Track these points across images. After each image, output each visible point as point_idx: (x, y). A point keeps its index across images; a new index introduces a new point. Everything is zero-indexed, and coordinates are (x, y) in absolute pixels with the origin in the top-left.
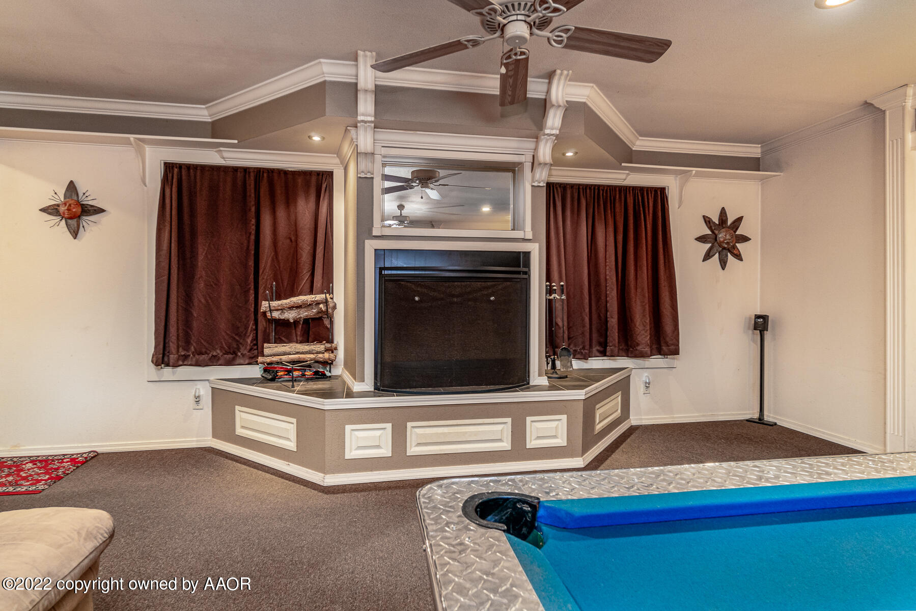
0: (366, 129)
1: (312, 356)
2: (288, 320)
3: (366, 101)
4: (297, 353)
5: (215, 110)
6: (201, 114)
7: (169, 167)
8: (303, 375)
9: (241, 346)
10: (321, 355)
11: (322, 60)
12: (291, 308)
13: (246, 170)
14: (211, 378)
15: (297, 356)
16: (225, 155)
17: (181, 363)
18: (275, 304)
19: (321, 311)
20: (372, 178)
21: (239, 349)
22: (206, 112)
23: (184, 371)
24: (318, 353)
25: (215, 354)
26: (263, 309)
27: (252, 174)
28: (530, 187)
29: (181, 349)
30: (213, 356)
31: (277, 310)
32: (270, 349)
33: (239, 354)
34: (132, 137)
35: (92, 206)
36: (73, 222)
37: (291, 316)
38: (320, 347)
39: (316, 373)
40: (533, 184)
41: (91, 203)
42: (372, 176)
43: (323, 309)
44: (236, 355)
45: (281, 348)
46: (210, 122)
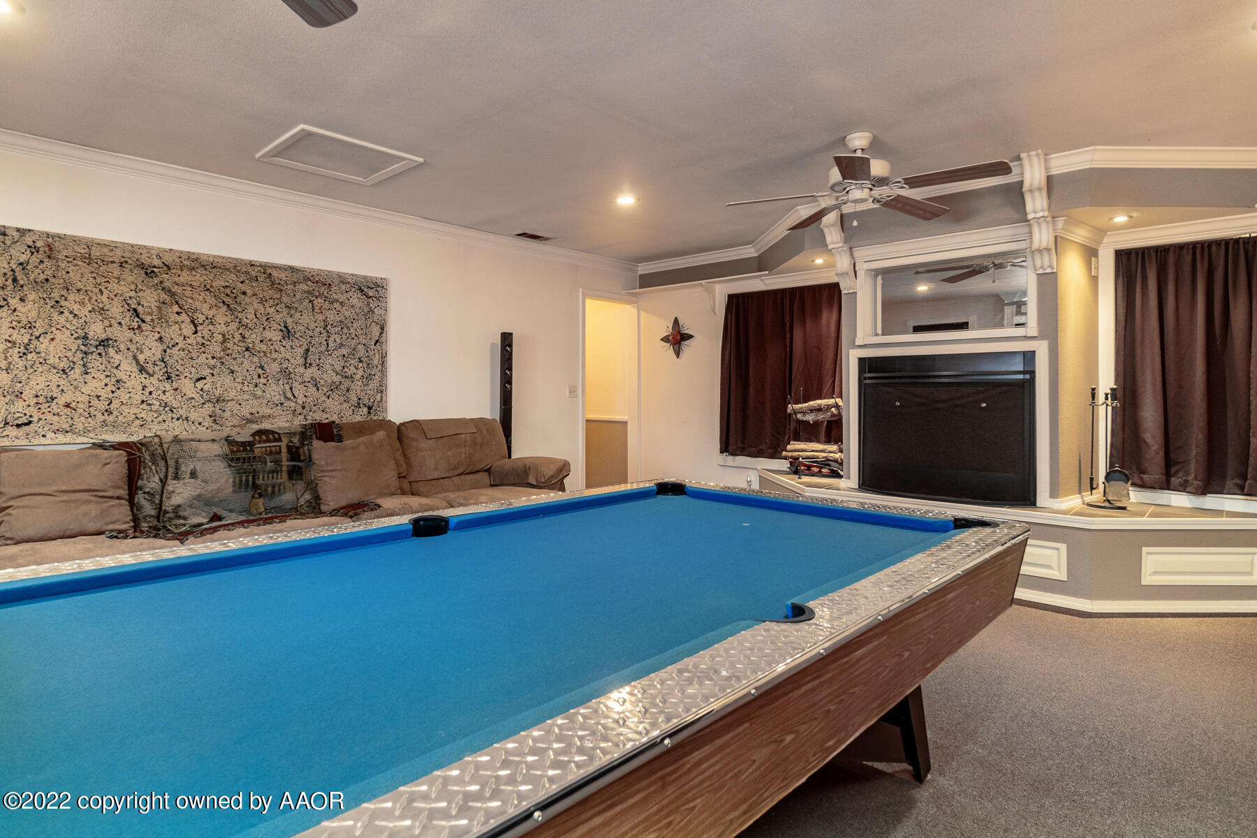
0: (839, 253)
1: (824, 455)
2: (809, 422)
3: (831, 233)
4: (813, 451)
5: (759, 246)
6: (750, 252)
7: (731, 297)
8: (820, 472)
9: (780, 443)
10: (832, 455)
11: (798, 208)
12: (812, 410)
13: (783, 291)
14: (758, 468)
15: (812, 453)
16: (766, 282)
17: (739, 453)
18: (797, 407)
19: (833, 415)
20: (856, 293)
21: (779, 446)
22: (753, 250)
23: (742, 460)
24: (830, 452)
25: (761, 448)
26: (789, 411)
27: (788, 294)
28: (1035, 276)
29: (739, 442)
30: (760, 449)
31: (801, 412)
32: (794, 445)
33: (779, 449)
34: (703, 282)
35: (687, 334)
36: (676, 346)
37: (810, 418)
38: (834, 448)
39: (832, 471)
40: (1038, 272)
41: (686, 332)
42: (854, 291)
43: (834, 412)
44: (777, 450)
45: (802, 446)
46: (755, 257)
